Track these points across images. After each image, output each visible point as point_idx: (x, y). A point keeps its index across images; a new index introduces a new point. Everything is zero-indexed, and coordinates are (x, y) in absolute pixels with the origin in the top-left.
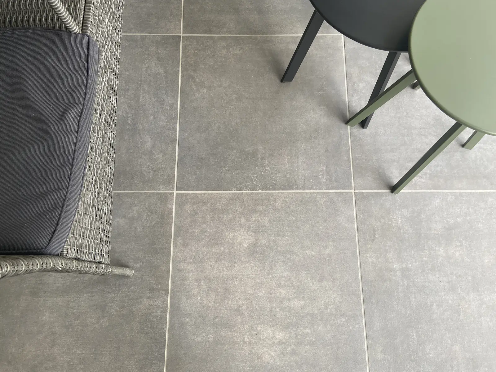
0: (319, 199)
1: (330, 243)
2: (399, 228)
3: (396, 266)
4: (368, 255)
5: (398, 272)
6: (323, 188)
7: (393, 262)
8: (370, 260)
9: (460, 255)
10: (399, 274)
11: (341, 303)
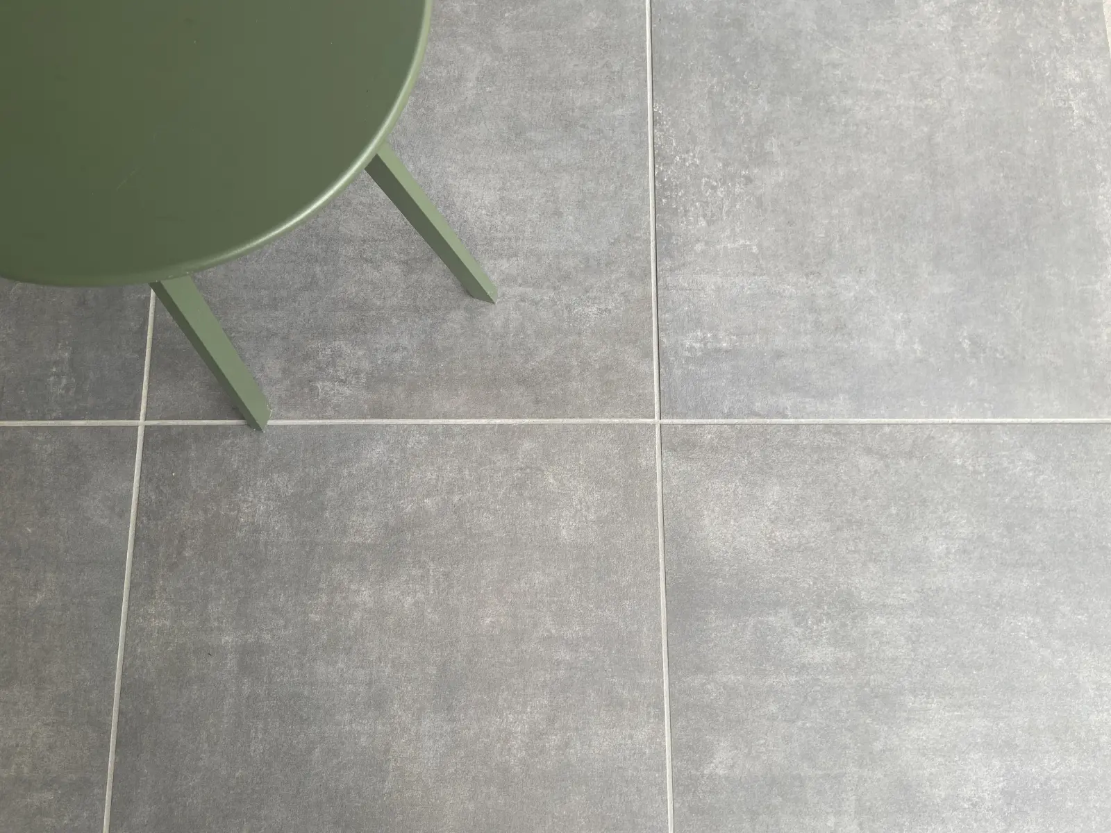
0: (36, 447)
1: (49, 575)
2: (257, 530)
3: (228, 639)
4: (152, 610)
5: (229, 657)
6: (54, 415)
7: (219, 629)
8: (155, 623)
9: (416, 604)
10: (231, 662)
11: (51, 748)
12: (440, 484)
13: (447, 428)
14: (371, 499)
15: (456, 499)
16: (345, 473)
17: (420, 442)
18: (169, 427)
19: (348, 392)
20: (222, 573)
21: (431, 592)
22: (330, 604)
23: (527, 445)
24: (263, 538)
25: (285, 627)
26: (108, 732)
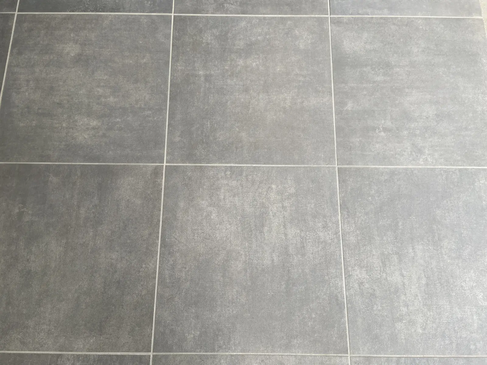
12: (263, 32)
13: (264, 18)
14: (242, 37)
15: (268, 37)
16: (234, 29)
17: (256, 21)
18: (181, 16)
19: (234, 7)
20: (199, 55)
21: (261, 62)
22: (231, 64)
23: (289, 22)
24: (210, 46)
25: (218, 70)
26: (167, 96)
